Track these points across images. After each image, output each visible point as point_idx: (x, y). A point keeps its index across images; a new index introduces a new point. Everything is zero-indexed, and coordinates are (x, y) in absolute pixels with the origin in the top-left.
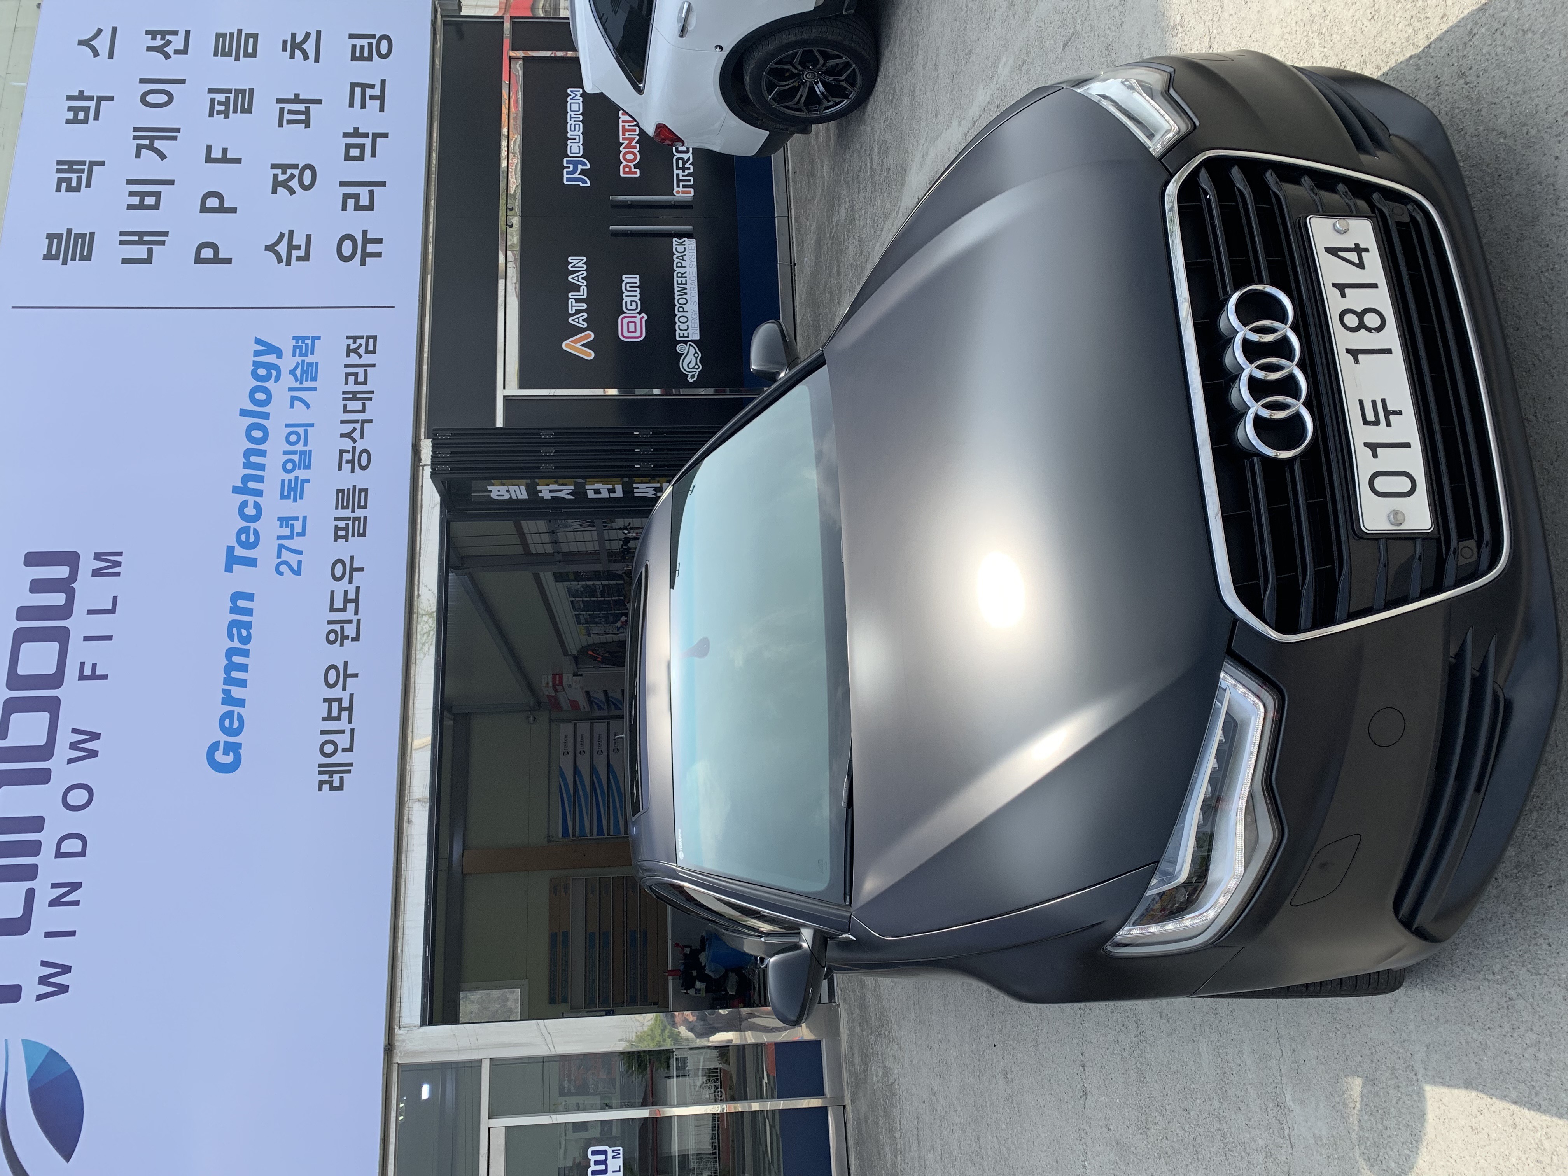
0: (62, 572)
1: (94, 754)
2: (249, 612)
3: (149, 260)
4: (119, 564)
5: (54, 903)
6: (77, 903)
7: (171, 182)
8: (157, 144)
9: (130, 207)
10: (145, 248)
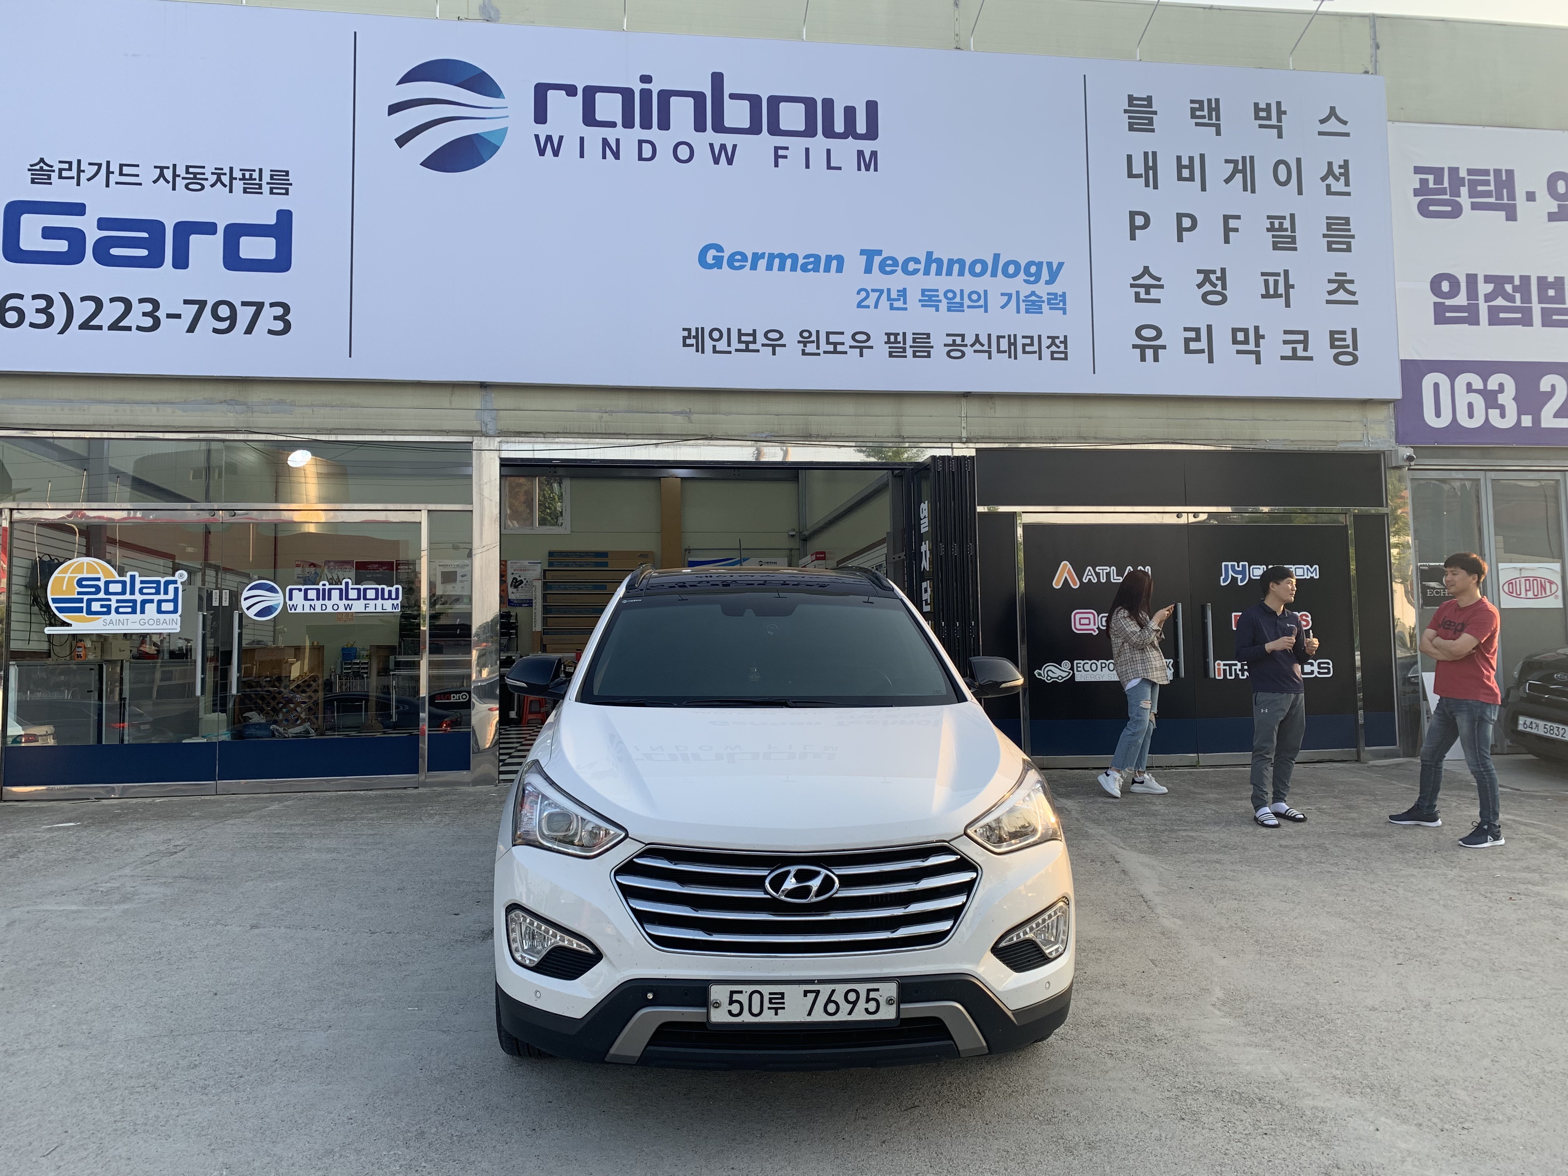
0: (861, 128)
1: (716, 161)
2: (827, 269)
3: (1131, 175)
4: (867, 169)
5: (605, 142)
6: (604, 157)
7: (1204, 188)
8: (1239, 177)
9: (1179, 158)
10: (1142, 171)
